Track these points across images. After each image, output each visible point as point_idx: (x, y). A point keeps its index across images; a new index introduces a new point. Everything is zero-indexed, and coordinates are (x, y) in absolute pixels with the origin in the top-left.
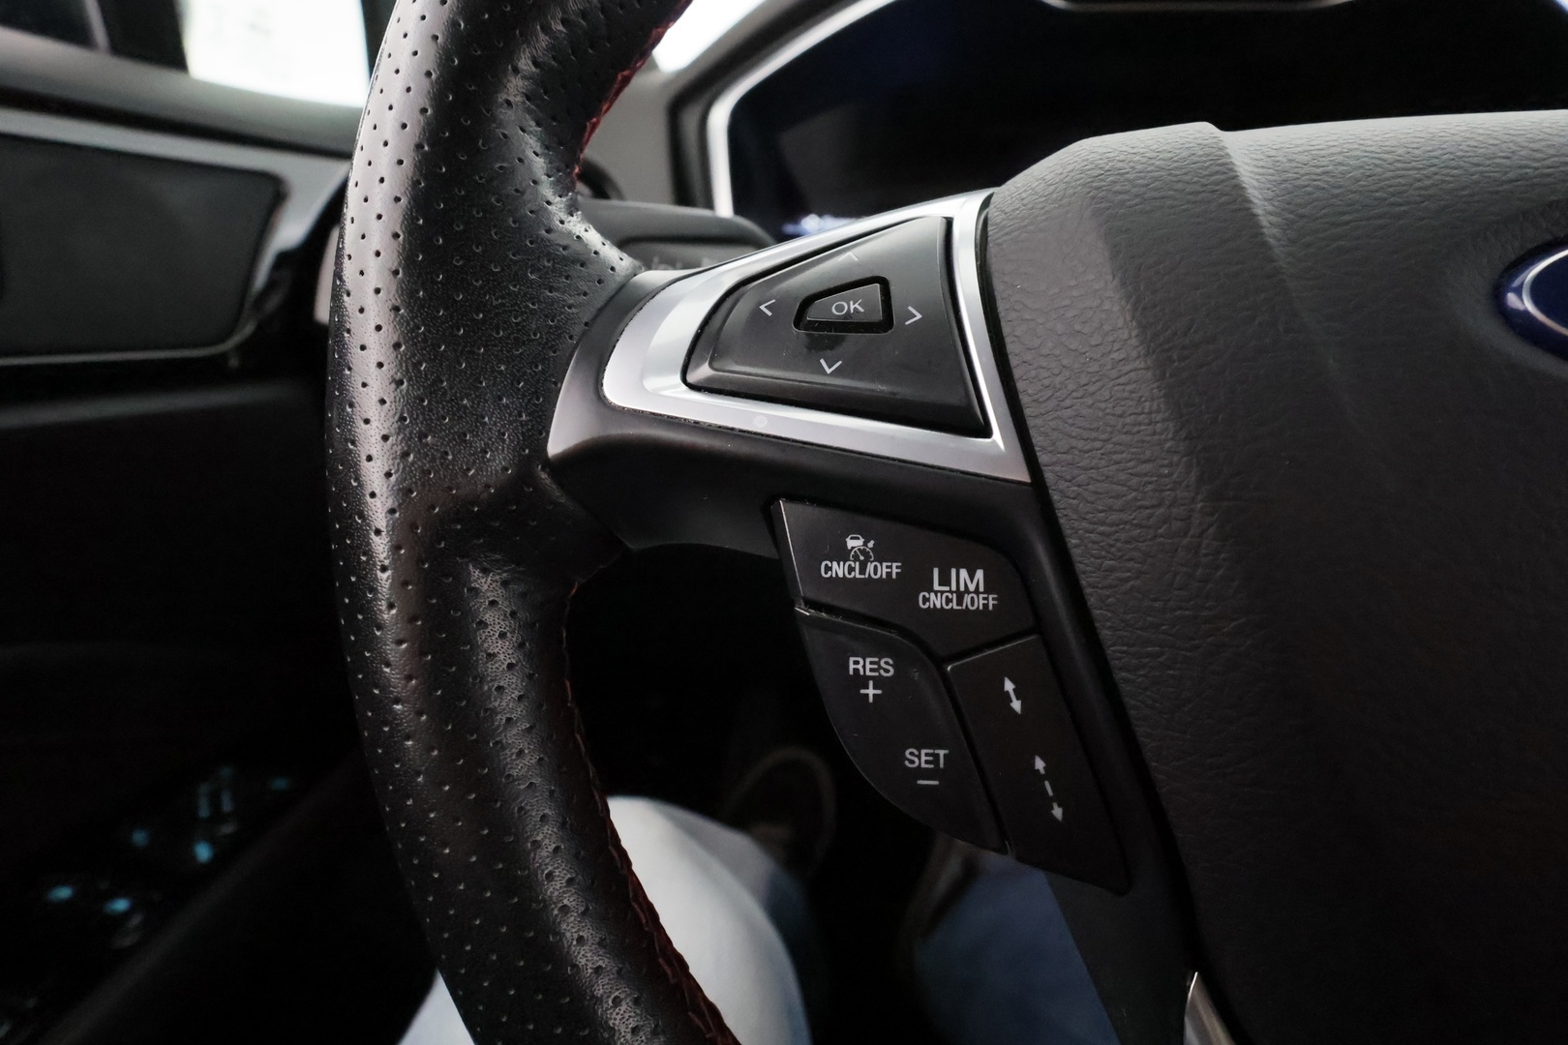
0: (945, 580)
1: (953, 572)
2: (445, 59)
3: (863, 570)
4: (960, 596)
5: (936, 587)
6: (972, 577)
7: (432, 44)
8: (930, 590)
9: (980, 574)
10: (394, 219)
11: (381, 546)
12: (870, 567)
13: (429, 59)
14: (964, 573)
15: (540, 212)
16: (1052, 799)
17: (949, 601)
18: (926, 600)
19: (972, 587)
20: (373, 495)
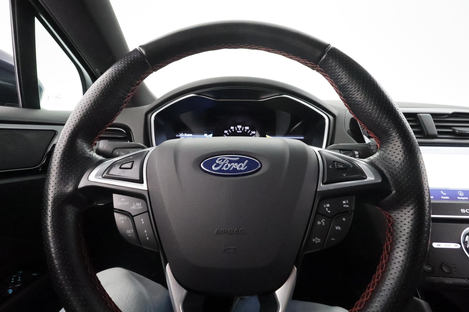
0: (135, 204)
1: (137, 203)
2: (75, 128)
3: (123, 204)
4: (137, 207)
5: (134, 206)
6: (139, 204)
7: (71, 130)
8: (133, 206)
9: (140, 204)
10: (63, 147)
11: (50, 203)
12: (124, 203)
13: (72, 128)
14: (138, 204)
15: (84, 153)
16: (146, 233)
17: (135, 208)
18: (132, 208)
19: (139, 205)
20: (49, 200)
